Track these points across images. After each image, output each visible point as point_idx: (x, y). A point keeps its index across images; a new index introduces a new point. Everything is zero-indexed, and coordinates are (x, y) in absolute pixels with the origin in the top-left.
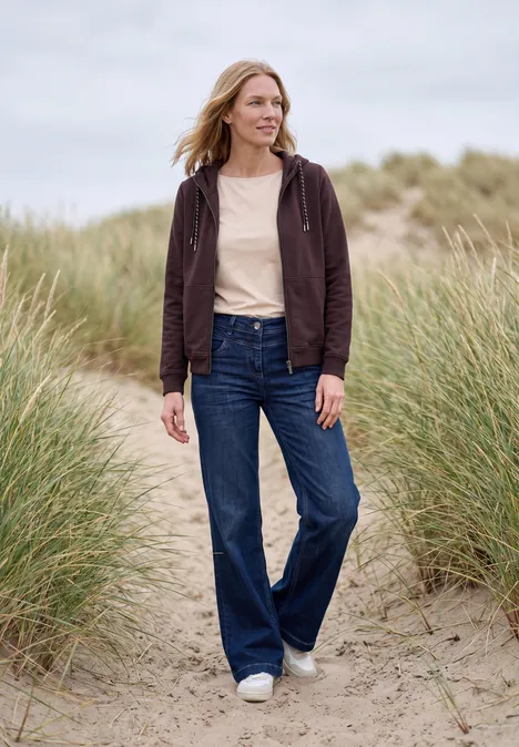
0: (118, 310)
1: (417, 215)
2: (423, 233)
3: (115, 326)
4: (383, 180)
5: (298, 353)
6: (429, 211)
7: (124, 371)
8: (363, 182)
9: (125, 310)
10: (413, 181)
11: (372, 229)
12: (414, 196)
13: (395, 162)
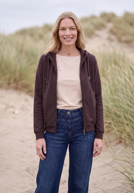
0: (18, 68)
1: (112, 32)
2: (113, 37)
3: (17, 74)
4: (101, 21)
5: (87, 127)
6: (115, 30)
7: (20, 90)
8: (95, 21)
9: (21, 68)
10: (109, 21)
11: (97, 36)
12: (110, 25)
13: (104, 15)
